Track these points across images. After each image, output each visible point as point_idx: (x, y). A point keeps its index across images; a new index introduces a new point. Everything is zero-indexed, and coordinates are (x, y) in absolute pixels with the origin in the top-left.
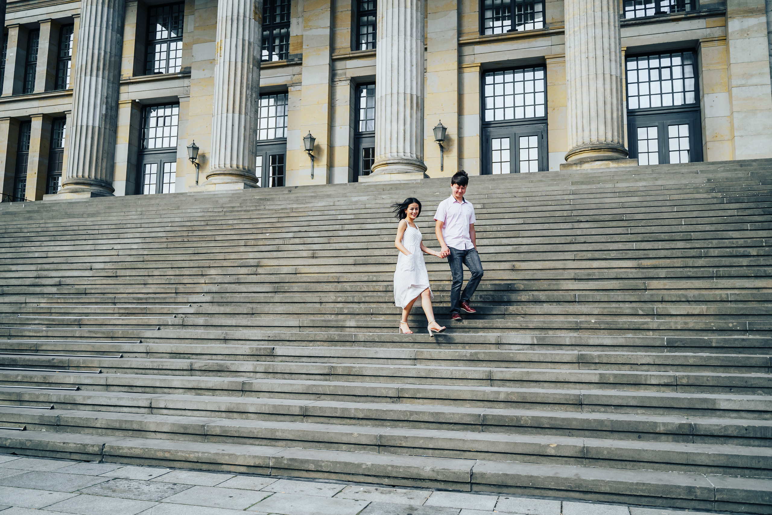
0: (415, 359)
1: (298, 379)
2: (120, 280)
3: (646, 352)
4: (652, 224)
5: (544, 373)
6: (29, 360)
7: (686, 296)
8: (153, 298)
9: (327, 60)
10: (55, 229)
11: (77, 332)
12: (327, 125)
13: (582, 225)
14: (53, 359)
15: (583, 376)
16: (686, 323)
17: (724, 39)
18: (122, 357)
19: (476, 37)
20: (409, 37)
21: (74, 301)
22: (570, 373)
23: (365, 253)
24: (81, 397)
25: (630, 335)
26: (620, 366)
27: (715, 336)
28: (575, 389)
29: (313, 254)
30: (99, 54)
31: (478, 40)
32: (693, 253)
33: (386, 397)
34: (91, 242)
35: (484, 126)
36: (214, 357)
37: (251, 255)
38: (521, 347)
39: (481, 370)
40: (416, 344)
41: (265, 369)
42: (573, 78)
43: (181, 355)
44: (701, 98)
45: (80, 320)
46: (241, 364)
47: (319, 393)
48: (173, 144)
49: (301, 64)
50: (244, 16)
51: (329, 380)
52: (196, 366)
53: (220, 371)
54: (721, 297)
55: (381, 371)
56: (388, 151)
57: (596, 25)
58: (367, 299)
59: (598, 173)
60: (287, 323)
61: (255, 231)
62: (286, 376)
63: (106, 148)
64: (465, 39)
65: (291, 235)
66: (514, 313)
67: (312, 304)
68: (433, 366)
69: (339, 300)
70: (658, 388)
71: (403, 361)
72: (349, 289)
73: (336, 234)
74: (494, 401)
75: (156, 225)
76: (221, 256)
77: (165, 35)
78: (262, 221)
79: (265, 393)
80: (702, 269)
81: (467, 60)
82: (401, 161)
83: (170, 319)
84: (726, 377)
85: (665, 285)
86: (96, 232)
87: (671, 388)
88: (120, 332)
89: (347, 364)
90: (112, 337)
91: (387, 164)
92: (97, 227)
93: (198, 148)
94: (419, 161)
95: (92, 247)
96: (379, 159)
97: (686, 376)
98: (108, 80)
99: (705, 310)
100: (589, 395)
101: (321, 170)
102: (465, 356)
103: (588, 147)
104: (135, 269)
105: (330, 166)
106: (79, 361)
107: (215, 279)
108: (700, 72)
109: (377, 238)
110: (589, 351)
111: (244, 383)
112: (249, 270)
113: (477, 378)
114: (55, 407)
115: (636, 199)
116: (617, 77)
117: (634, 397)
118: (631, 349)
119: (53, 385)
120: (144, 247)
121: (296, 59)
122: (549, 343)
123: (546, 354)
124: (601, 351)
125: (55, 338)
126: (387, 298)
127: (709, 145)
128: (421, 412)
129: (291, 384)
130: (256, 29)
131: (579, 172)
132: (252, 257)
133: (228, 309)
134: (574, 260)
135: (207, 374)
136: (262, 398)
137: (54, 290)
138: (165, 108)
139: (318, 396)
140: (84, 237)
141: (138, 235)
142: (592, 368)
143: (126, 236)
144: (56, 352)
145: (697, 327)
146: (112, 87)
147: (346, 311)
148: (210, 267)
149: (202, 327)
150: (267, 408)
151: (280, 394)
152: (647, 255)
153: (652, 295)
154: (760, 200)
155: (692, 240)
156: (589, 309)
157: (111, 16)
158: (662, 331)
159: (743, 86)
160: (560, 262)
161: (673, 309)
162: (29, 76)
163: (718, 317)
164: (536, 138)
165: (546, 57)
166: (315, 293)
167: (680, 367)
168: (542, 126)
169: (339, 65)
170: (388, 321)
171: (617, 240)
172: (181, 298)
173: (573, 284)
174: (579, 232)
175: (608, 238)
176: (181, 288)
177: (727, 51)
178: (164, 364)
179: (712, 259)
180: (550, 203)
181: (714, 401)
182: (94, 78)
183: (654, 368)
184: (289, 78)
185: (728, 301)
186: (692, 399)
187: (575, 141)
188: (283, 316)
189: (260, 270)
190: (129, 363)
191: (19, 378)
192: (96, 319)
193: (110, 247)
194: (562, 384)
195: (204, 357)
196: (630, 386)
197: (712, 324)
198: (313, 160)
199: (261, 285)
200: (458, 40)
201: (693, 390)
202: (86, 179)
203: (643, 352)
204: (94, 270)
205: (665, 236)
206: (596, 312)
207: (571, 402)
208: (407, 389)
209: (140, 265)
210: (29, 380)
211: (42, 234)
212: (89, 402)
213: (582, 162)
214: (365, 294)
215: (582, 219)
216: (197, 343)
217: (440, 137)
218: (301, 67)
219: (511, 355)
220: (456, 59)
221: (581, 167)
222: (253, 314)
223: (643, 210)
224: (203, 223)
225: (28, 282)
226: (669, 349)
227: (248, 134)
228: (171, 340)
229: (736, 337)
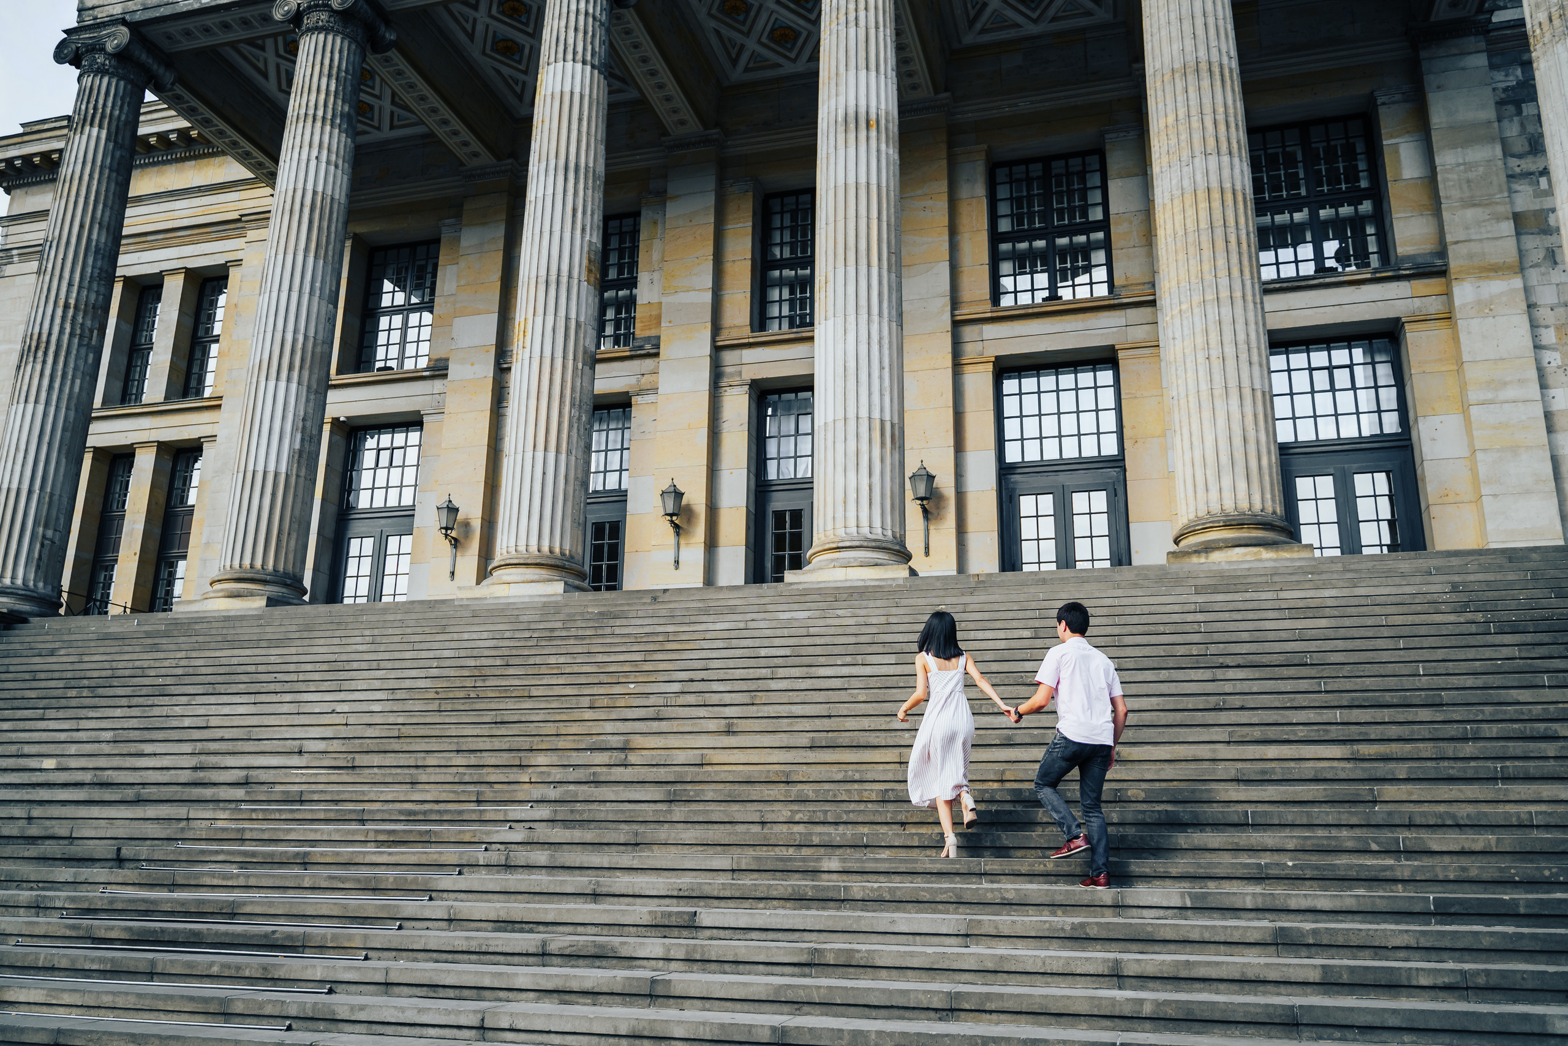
0: (967, 935)
1: (749, 973)
2: (366, 775)
3: (1397, 923)
4: (1362, 674)
5: (1217, 963)
6: (226, 934)
7: (1453, 816)
8: (439, 812)
9: (707, 349)
10: (209, 670)
11: (307, 879)
12: (705, 468)
13: (1231, 674)
14: (274, 932)
15: (1291, 970)
16: (1464, 869)
17: (1448, 317)
18: (400, 928)
19: (985, 309)
20: (875, 318)
21: (283, 817)
22: (1267, 965)
23: (826, 724)
24: (346, 1007)
25: (1361, 892)
26: (1355, 950)
27: (1520, 893)
28: (1279, 994)
29: (729, 725)
30: (295, 341)
31: (989, 315)
32: (1452, 730)
33: (928, 1009)
34: (288, 697)
35: (1003, 472)
36: (580, 929)
37: (609, 727)
38: (1161, 912)
39: (1097, 958)
40: (962, 906)
41: (687, 952)
42: (1183, 395)
43: (516, 925)
44: (1411, 423)
45: (306, 854)
46: (641, 944)
47: (799, 1000)
48: (407, 501)
49: (657, 355)
50: (570, 277)
51: (810, 976)
52: (553, 947)
53: (599, 957)
54: (1519, 817)
55: (908, 958)
56: (840, 523)
57: (1221, 300)
58: (852, 817)
59: (1242, 570)
60: (708, 862)
61: (604, 678)
62: (727, 967)
63: (297, 513)
64: (964, 313)
65: (676, 687)
66: (1136, 846)
67: (746, 826)
68: (1002, 949)
69: (797, 818)
70: (1432, 993)
71: (943, 938)
72: (812, 796)
73: (762, 685)
74: (1132, 1018)
75: (408, 664)
76: (550, 729)
77: (400, 298)
78: (613, 658)
79: (695, 1002)
80: (1473, 764)
81: (970, 350)
82: (865, 544)
83: (481, 856)
84: (1556, 973)
85: (1411, 793)
86: (294, 677)
87: (1457, 993)
88: (391, 880)
89: (838, 944)
90: (374, 889)
91: (838, 548)
92: (292, 667)
93: (457, 510)
94: (897, 544)
95: (293, 708)
96: (823, 538)
97: (1483, 970)
98: (309, 387)
99: (1493, 843)
100: (1311, 1008)
101: (694, 552)
102: (1062, 929)
103: (1218, 521)
104: (385, 752)
105: (711, 544)
106: (324, 936)
107: (549, 774)
108: (1406, 377)
109: (843, 696)
110: (1289, 921)
111: (653, 982)
112: (611, 757)
113: (1092, 972)
114: (294, 1026)
115: (1323, 623)
116: (1264, 393)
117: (1394, 1011)
118: (1369, 917)
119: (280, 983)
120: (395, 709)
121: (648, 346)
122: (1213, 905)
123: (1215, 926)
124: (1313, 922)
125: (262, 890)
126: (889, 815)
127: (1434, 511)
128: (1002, 1039)
129: (745, 984)
130: (590, 300)
131: (1205, 568)
132: (610, 730)
133: (589, 836)
134: (1229, 742)
135: (573, 962)
136: (689, 1009)
137: (239, 793)
138: (393, 433)
139: (796, 1006)
140: (272, 687)
141: (377, 684)
142: (1303, 954)
143: (353, 685)
144: (271, 918)
145: (1486, 876)
146: (315, 400)
147: (816, 840)
148: (531, 750)
149: (544, 871)
150: (708, 1029)
151: (723, 1003)
152: (1366, 734)
153: (1390, 814)
154: (1557, 628)
155: (1443, 705)
156: (1277, 840)
157: (320, 273)
158: (1419, 884)
159: (1491, 402)
160: (1202, 746)
161: (1435, 841)
162: (135, 372)
163: (1518, 856)
164: (1103, 494)
165: (1117, 347)
166: (749, 805)
167: (1466, 953)
168: (1113, 473)
169: (728, 357)
170: (902, 861)
171: (1304, 704)
172: (491, 811)
173: (1237, 791)
174: (1228, 687)
175: (1285, 701)
176: (488, 793)
177: (1456, 339)
178: (491, 942)
179: (1488, 744)
180: (1161, 628)
181: (1542, 1018)
182: (282, 385)
183: (1417, 955)
184: (633, 380)
185: (1532, 826)
186: (1501, 1015)
187: (1192, 509)
188: (695, 848)
189: (633, 758)
190: (423, 940)
191: (215, 970)
192: (338, 853)
193: (327, 708)
194: (1253, 986)
195: (561, 929)
196: (1379, 990)
197: (1513, 871)
198: (678, 534)
199: (638, 787)
200: (953, 316)
201: (1498, 997)
202: (258, 572)
203: (1391, 923)
204: (306, 755)
205: (1392, 697)
206: (1291, 846)
207: (1277, 1021)
208: (968, 993)
209: (396, 745)
210: (233, 973)
211: (187, 680)
212: (362, 1016)
213: (1208, 548)
214: (845, 807)
215: (1229, 661)
216: (539, 902)
217: (922, 492)
218: (656, 360)
219: (1149, 929)
220: (949, 349)
221: (1207, 558)
222: (637, 844)
223: (1340, 645)
224: (498, 662)
225: (185, 776)
226: (1439, 918)
227: (571, 489)
228: (490, 896)
229: (1559, 895)
